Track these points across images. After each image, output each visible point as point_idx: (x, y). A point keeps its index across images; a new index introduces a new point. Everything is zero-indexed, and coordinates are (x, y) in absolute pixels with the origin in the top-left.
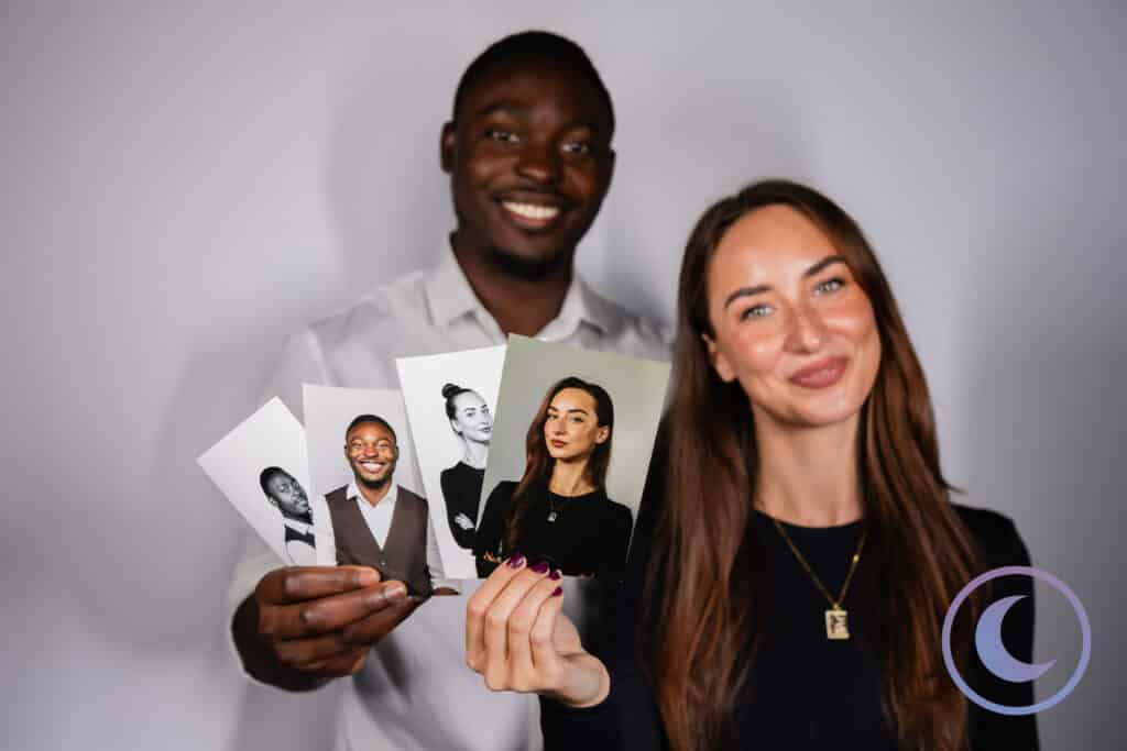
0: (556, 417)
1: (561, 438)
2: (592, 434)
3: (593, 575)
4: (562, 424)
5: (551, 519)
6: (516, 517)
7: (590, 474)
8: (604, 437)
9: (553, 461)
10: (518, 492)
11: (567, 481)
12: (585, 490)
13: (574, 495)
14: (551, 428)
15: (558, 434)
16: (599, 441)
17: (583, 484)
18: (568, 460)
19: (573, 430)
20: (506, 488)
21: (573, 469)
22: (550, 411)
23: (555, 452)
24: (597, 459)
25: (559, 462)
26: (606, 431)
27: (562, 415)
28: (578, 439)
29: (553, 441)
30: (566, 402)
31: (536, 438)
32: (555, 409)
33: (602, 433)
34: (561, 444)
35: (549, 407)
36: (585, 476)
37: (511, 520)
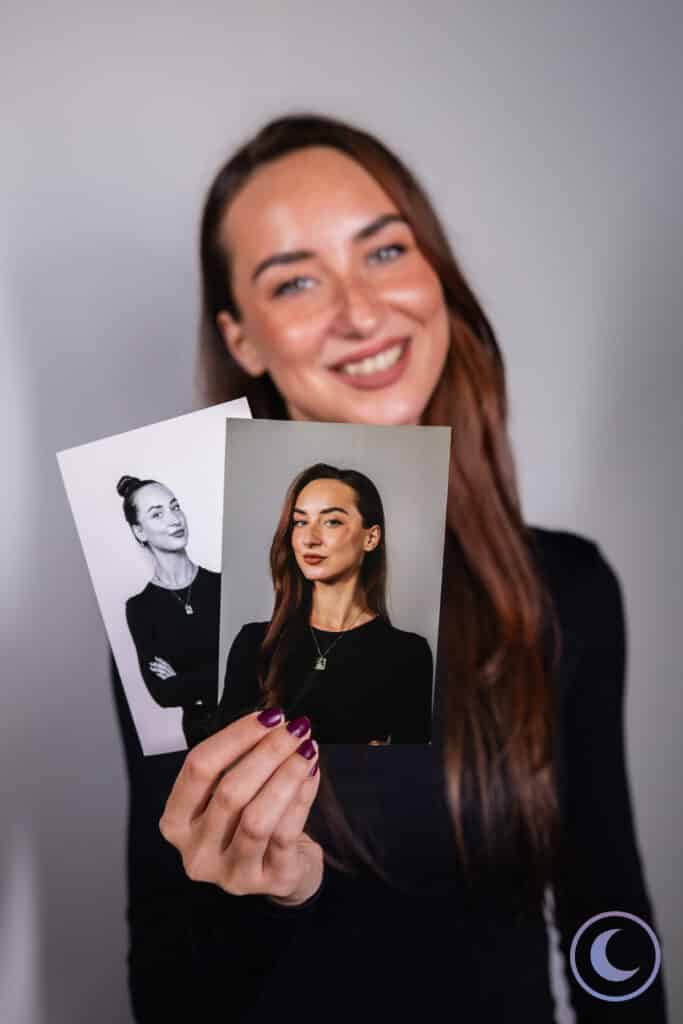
0: (305, 523)
1: (315, 551)
2: (357, 540)
3: (389, 739)
4: (315, 531)
5: (320, 667)
6: (272, 672)
7: (363, 594)
8: (375, 541)
9: (310, 585)
10: (270, 635)
11: (334, 610)
12: (359, 619)
13: (345, 629)
14: (300, 539)
15: (312, 545)
16: (369, 548)
17: (356, 611)
18: (330, 581)
19: (331, 537)
20: (251, 633)
21: (339, 593)
22: (297, 516)
23: (312, 572)
24: (370, 571)
25: (318, 584)
26: (375, 533)
27: (313, 518)
28: (339, 549)
29: (306, 556)
30: (316, 500)
31: (282, 556)
32: (302, 513)
33: (371, 536)
34: (318, 560)
35: (294, 510)
36: (356, 599)
37: (264, 679)
